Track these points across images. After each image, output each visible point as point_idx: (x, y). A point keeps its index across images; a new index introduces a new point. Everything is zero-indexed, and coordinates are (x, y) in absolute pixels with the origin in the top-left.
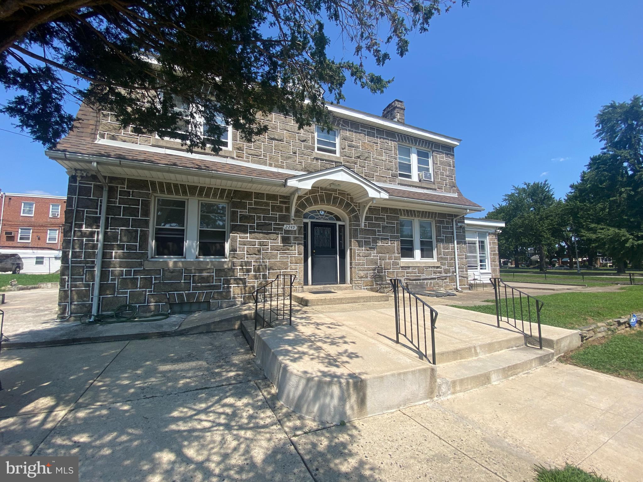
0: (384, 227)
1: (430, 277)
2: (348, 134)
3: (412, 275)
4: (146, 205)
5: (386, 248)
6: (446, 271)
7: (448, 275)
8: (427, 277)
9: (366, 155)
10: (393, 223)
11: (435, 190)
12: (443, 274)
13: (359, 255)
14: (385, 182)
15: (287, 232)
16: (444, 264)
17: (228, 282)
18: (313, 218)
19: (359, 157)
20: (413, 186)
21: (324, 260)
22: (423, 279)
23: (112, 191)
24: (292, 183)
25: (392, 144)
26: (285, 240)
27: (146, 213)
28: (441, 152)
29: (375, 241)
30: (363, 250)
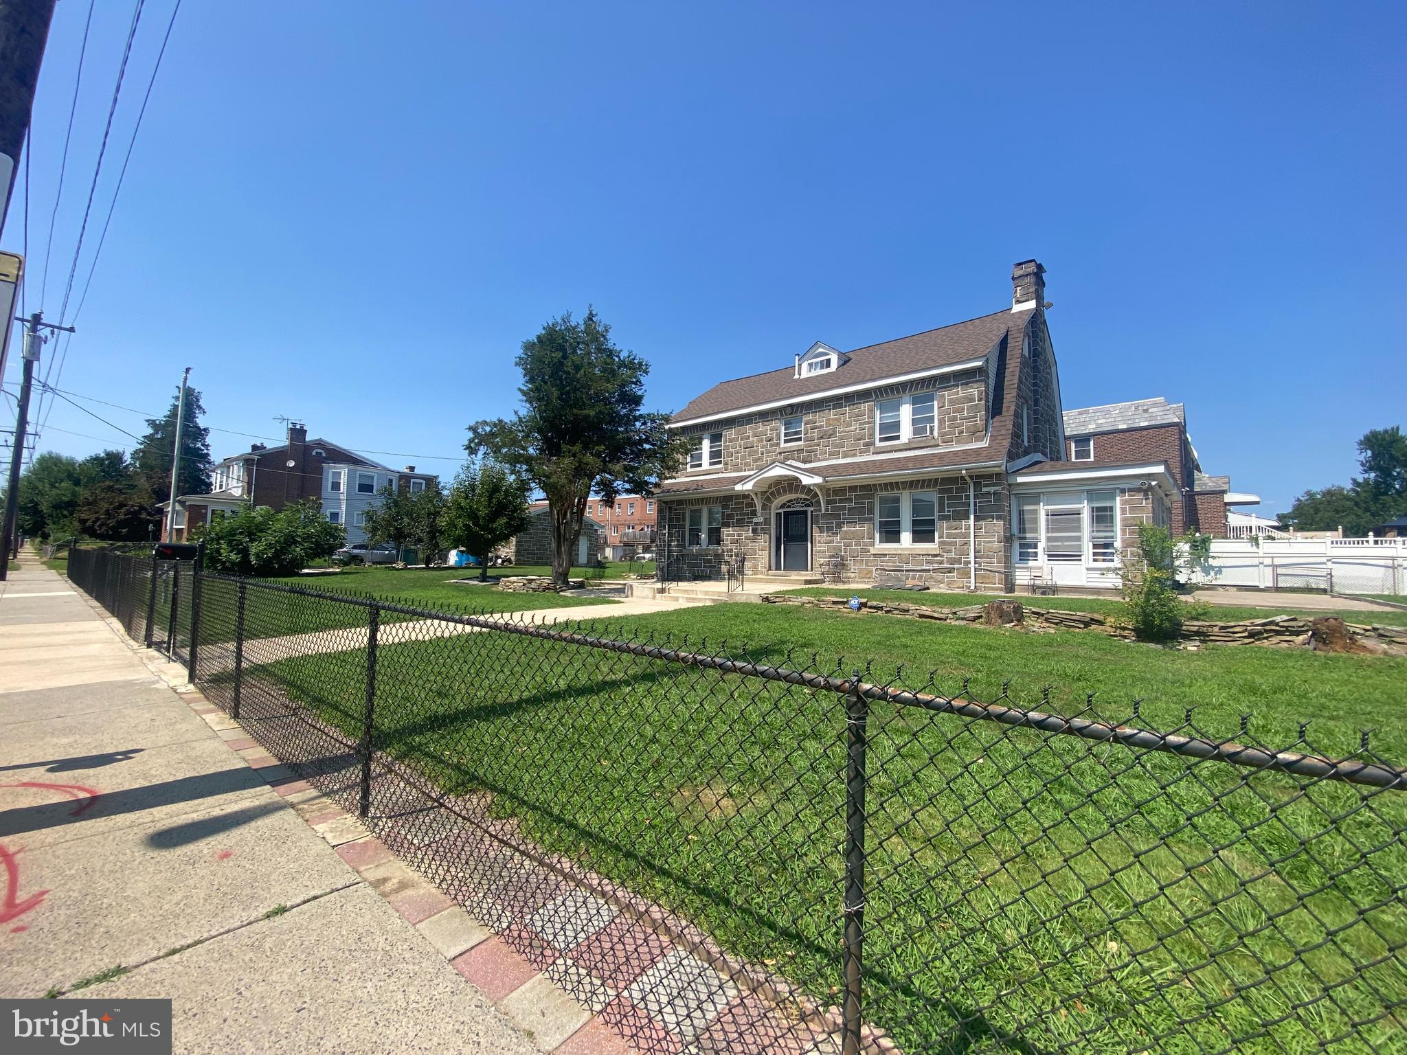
0: (850, 509)
1: (919, 568)
2: (811, 417)
3: (890, 566)
4: (684, 514)
5: (853, 533)
6: (952, 561)
7: (956, 566)
8: (914, 568)
9: (831, 432)
10: (862, 503)
11: (938, 445)
12: (945, 565)
13: (819, 542)
14: (855, 455)
15: (756, 524)
16: (950, 551)
17: (720, 563)
18: (789, 507)
19: (822, 438)
20: (896, 451)
21: (794, 546)
22: (907, 571)
23: (670, 508)
24: (738, 487)
25: (865, 406)
26: (754, 531)
27: (684, 520)
28: (953, 385)
29: (839, 526)
30: (824, 536)
